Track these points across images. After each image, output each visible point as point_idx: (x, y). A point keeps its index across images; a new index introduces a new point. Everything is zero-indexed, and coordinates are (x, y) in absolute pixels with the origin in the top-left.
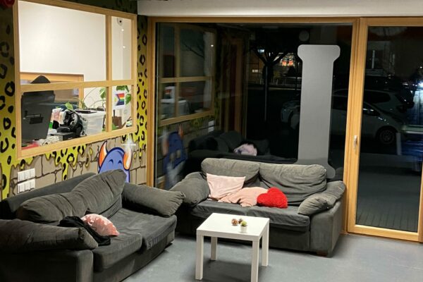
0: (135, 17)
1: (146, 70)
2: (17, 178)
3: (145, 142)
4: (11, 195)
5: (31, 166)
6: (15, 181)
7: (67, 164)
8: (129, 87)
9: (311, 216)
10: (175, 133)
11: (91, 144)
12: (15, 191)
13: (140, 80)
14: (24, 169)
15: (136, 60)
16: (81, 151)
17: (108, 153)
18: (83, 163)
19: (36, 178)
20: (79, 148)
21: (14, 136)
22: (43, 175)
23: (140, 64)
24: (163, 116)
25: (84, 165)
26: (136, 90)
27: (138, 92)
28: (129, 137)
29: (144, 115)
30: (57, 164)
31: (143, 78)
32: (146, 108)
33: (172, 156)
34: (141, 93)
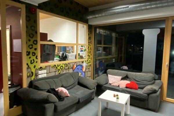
0: (87, 25)
1: (91, 42)
2: (38, 73)
3: (91, 64)
4: (36, 79)
5: (45, 69)
6: (37, 74)
7: (60, 69)
8: (85, 46)
9: (148, 94)
10: (101, 61)
11: (70, 63)
12: (37, 77)
13: (89, 45)
14: (41, 70)
15: (87, 38)
16: (66, 65)
17: (77, 66)
18: (66, 69)
19: (47, 73)
20: (65, 64)
21: (37, 59)
22: (50, 72)
23: (89, 40)
24: (97, 56)
25: (67, 70)
26: (87, 47)
27: (88, 48)
28: (84, 62)
29: (90, 55)
30: (56, 69)
31: (90, 44)
32: (91, 53)
33: (100, 68)
34: (89, 48)
